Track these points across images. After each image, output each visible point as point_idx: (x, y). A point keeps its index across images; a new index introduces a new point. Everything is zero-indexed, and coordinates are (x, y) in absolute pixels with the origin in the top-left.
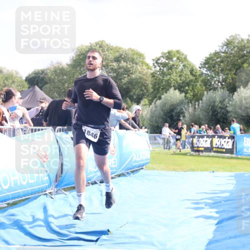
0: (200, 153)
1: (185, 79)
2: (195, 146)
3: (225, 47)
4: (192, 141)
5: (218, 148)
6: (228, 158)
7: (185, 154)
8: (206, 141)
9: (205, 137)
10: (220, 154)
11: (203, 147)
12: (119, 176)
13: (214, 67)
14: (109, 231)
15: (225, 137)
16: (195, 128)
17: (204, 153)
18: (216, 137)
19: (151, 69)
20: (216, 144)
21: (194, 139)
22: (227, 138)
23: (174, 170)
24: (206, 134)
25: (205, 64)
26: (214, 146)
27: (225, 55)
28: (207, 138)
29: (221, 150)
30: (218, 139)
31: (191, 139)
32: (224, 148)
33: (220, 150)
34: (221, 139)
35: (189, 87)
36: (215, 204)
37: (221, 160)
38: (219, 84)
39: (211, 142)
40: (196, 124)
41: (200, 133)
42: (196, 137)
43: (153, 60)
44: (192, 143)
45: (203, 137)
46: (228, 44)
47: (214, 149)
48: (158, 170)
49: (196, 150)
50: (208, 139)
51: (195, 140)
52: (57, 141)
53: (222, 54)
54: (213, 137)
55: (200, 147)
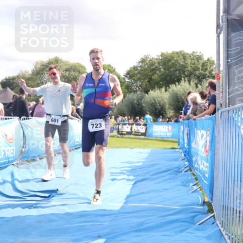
0: (124, 136)
2: (120, 130)
3: (141, 63)
4: (118, 127)
5: (136, 132)
6: (142, 139)
7: (114, 136)
9: (127, 124)
10: (137, 137)
14: (57, 190)
15: (140, 125)
16: (120, 118)
18: (135, 124)
20: (135, 130)
22: (142, 125)
24: (128, 122)
25: (127, 75)
26: (133, 131)
27: (141, 68)
29: (138, 134)
30: (136, 126)
32: (140, 132)
34: (138, 126)
37: (138, 140)
38: (137, 88)
39: (131, 128)
41: (124, 122)
42: (121, 125)
44: (118, 129)
45: (125, 124)
46: (143, 61)
47: (133, 133)
49: (121, 133)
50: (129, 126)
51: (120, 127)
52: (22, 127)
53: (139, 68)
54: (132, 124)
55: (124, 132)
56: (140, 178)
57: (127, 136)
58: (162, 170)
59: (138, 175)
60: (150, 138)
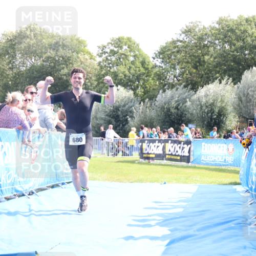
0: (151, 161)
1: (134, 72)
2: (145, 152)
3: (183, 35)
4: (142, 146)
5: (171, 154)
6: (183, 167)
7: (133, 162)
8: (158, 147)
9: (157, 142)
11: (154, 154)
12: (53, 187)
13: (169, 58)
15: (180, 142)
17: (155, 161)
18: (170, 142)
19: (94, 60)
20: (170, 151)
21: (144, 144)
22: (182, 143)
23: (119, 181)
24: (157, 138)
26: (167, 152)
27: (183, 44)
28: (158, 142)
29: (175, 157)
30: (172, 144)
31: (141, 144)
32: (178, 155)
33: (173, 158)
34: (176, 145)
35: (139, 82)
36: (166, 221)
37: (175, 169)
38: (175, 79)
39: (164, 148)
40: (146, 126)
41: (151, 137)
42: (146, 142)
43: (99, 47)
44: (141, 149)
45: (154, 141)
46: (188, 32)
47: (167, 156)
48: (99, 180)
49: (145, 157)
50: (160, 144)
51: (145, 146)
53: (179, 43)
54: (166, 141)
55: (151, 154)
56: (178, 234)
57: (156, 162)
58: (217, 221)
59: (176, 230)
60: (197, 166)
